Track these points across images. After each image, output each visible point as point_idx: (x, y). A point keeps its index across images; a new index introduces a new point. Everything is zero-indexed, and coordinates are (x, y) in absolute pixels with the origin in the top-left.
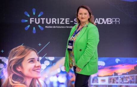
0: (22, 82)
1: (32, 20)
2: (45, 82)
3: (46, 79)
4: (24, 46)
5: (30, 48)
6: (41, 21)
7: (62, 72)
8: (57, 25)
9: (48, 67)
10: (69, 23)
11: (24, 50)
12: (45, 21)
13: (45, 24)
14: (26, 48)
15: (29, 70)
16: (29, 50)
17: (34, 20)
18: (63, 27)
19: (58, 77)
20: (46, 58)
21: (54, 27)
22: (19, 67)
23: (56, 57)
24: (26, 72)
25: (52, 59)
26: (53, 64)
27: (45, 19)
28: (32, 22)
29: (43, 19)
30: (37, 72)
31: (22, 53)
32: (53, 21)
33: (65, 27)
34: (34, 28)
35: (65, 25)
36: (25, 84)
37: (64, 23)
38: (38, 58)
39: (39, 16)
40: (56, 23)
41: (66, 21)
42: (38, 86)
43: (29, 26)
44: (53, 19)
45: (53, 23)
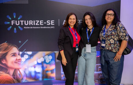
0: (6, 73)
1: (13, 22)
2: (25, 72)
3: (25, 69)
4: (8, 43)
5: (12, 45)
6: (20, 22)
7: (38, 64)
8: (33, 26)
9: (27, 59)
10: (43, 24)
11: (8, 47)
12: (23, 23)
13: (24, 25)
14: (9, 45)
15: (12, 62)
16: (11, 46)
17: (15, 22)
18: (38, 28)
19: (35, 67)
20: (25, 52)
21: (31, 28)
22: (4, 60)
23: (33, 52)
24: (9, 64)
25: (30, 53)
26: (31, 57)
27: (23, 21)
28: (13, 24)
29: (22, 21)
30: (19, 64)
31: (6, 49)
32: (30, 23)
33: (40, 28)
34: (15, 28)
35: (40, 26)
36: (8, 73)
37: (39, 25)
38: (19, 53)
39: (19, 19)
40: (32, 24)
41: (41, 23)
42: (19, 75)
43: (11, 27)
44: (30, 21)
45: (30, 24)
